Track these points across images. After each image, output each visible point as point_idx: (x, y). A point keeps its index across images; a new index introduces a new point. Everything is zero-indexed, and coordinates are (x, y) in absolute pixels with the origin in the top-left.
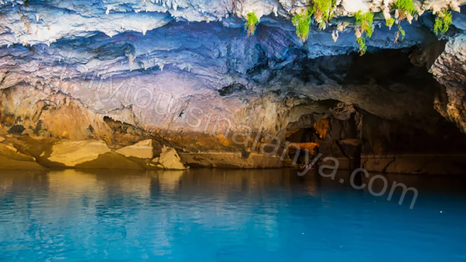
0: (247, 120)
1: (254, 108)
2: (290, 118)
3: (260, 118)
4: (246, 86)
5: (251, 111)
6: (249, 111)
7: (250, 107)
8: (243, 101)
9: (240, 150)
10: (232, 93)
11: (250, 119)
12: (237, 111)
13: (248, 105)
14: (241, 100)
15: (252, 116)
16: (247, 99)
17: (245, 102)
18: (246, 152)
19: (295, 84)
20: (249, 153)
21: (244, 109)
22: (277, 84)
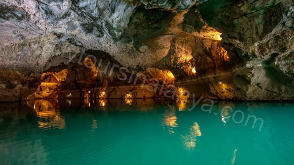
0: (18, 55)
1: (29, 46)
2: (52, 63)
3: (35, 55)
4: (32, 16)
5: (25, 48)
6: (23, 47)
7: (24, 44)
8: (17, 36)
9: (4, 83)
10: (8, 19)
11: (23, 55)
12: (6, 45)
13: (22, 41)
14: (15, 34)
15: (26, 52)
16: (22, 35)
17: (20, 37)
18: (11, 84)
19: (78, 32)
20: (15, 85)
21: (16, 44)
22: (63, 27)
